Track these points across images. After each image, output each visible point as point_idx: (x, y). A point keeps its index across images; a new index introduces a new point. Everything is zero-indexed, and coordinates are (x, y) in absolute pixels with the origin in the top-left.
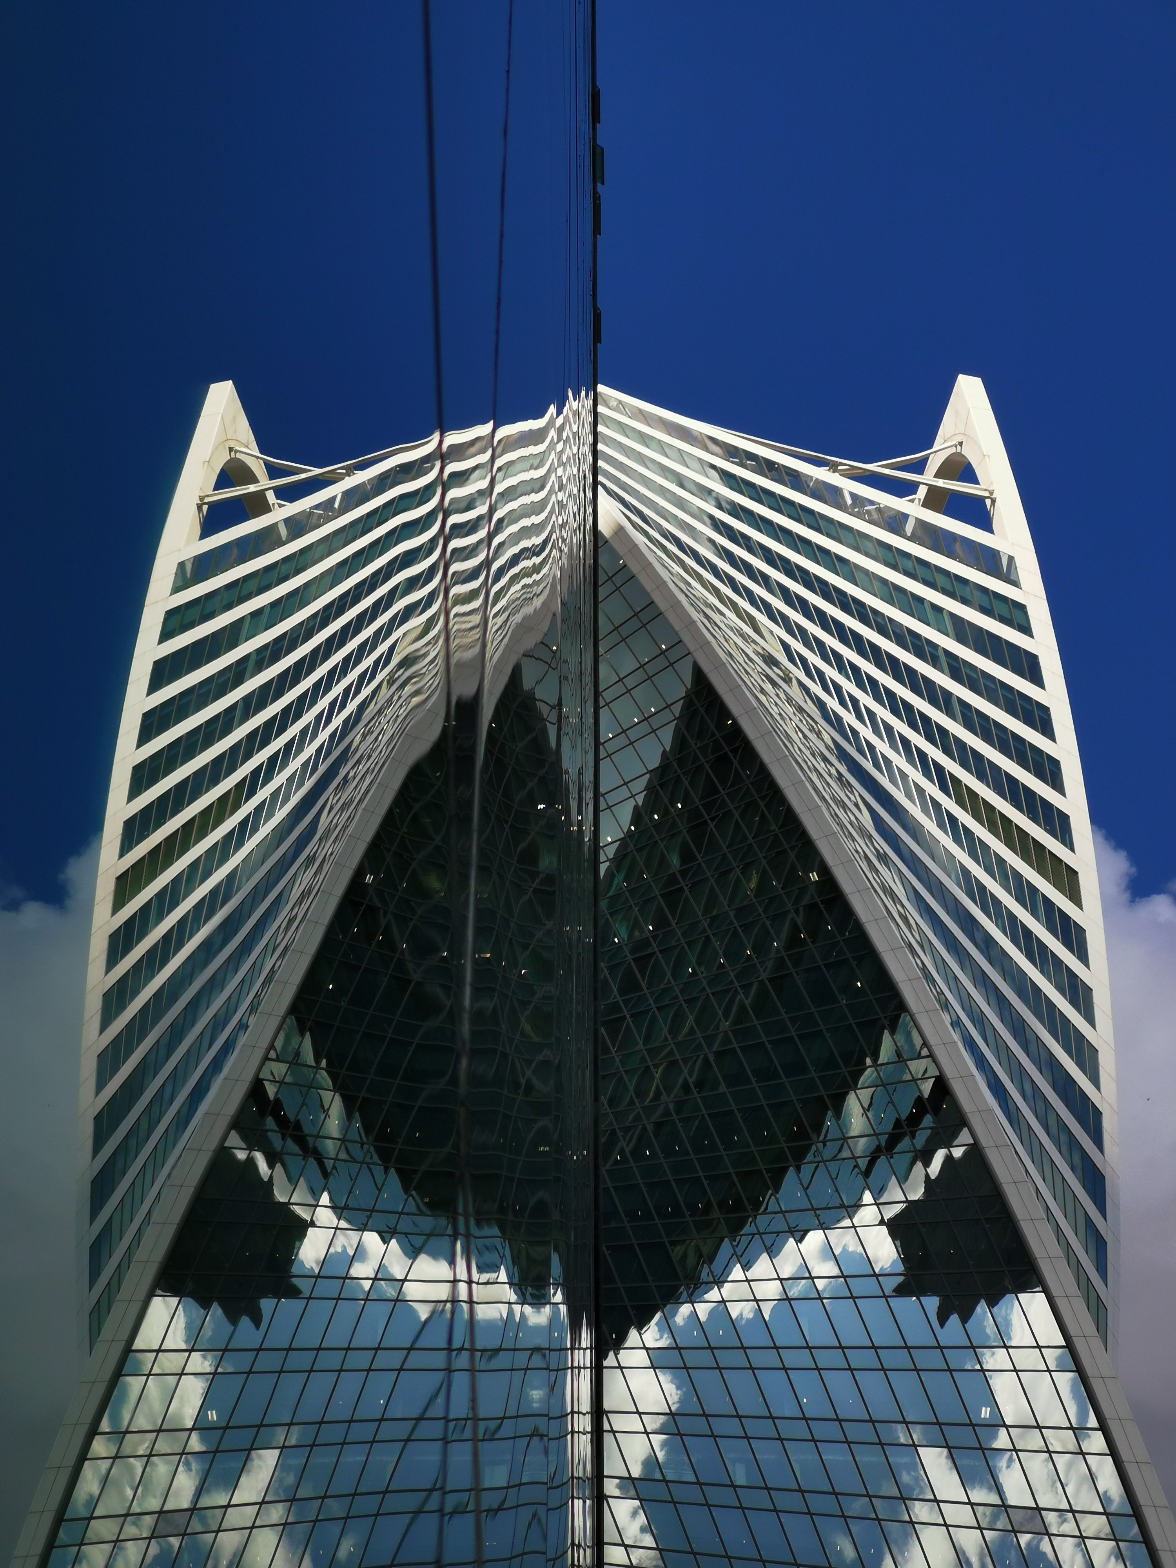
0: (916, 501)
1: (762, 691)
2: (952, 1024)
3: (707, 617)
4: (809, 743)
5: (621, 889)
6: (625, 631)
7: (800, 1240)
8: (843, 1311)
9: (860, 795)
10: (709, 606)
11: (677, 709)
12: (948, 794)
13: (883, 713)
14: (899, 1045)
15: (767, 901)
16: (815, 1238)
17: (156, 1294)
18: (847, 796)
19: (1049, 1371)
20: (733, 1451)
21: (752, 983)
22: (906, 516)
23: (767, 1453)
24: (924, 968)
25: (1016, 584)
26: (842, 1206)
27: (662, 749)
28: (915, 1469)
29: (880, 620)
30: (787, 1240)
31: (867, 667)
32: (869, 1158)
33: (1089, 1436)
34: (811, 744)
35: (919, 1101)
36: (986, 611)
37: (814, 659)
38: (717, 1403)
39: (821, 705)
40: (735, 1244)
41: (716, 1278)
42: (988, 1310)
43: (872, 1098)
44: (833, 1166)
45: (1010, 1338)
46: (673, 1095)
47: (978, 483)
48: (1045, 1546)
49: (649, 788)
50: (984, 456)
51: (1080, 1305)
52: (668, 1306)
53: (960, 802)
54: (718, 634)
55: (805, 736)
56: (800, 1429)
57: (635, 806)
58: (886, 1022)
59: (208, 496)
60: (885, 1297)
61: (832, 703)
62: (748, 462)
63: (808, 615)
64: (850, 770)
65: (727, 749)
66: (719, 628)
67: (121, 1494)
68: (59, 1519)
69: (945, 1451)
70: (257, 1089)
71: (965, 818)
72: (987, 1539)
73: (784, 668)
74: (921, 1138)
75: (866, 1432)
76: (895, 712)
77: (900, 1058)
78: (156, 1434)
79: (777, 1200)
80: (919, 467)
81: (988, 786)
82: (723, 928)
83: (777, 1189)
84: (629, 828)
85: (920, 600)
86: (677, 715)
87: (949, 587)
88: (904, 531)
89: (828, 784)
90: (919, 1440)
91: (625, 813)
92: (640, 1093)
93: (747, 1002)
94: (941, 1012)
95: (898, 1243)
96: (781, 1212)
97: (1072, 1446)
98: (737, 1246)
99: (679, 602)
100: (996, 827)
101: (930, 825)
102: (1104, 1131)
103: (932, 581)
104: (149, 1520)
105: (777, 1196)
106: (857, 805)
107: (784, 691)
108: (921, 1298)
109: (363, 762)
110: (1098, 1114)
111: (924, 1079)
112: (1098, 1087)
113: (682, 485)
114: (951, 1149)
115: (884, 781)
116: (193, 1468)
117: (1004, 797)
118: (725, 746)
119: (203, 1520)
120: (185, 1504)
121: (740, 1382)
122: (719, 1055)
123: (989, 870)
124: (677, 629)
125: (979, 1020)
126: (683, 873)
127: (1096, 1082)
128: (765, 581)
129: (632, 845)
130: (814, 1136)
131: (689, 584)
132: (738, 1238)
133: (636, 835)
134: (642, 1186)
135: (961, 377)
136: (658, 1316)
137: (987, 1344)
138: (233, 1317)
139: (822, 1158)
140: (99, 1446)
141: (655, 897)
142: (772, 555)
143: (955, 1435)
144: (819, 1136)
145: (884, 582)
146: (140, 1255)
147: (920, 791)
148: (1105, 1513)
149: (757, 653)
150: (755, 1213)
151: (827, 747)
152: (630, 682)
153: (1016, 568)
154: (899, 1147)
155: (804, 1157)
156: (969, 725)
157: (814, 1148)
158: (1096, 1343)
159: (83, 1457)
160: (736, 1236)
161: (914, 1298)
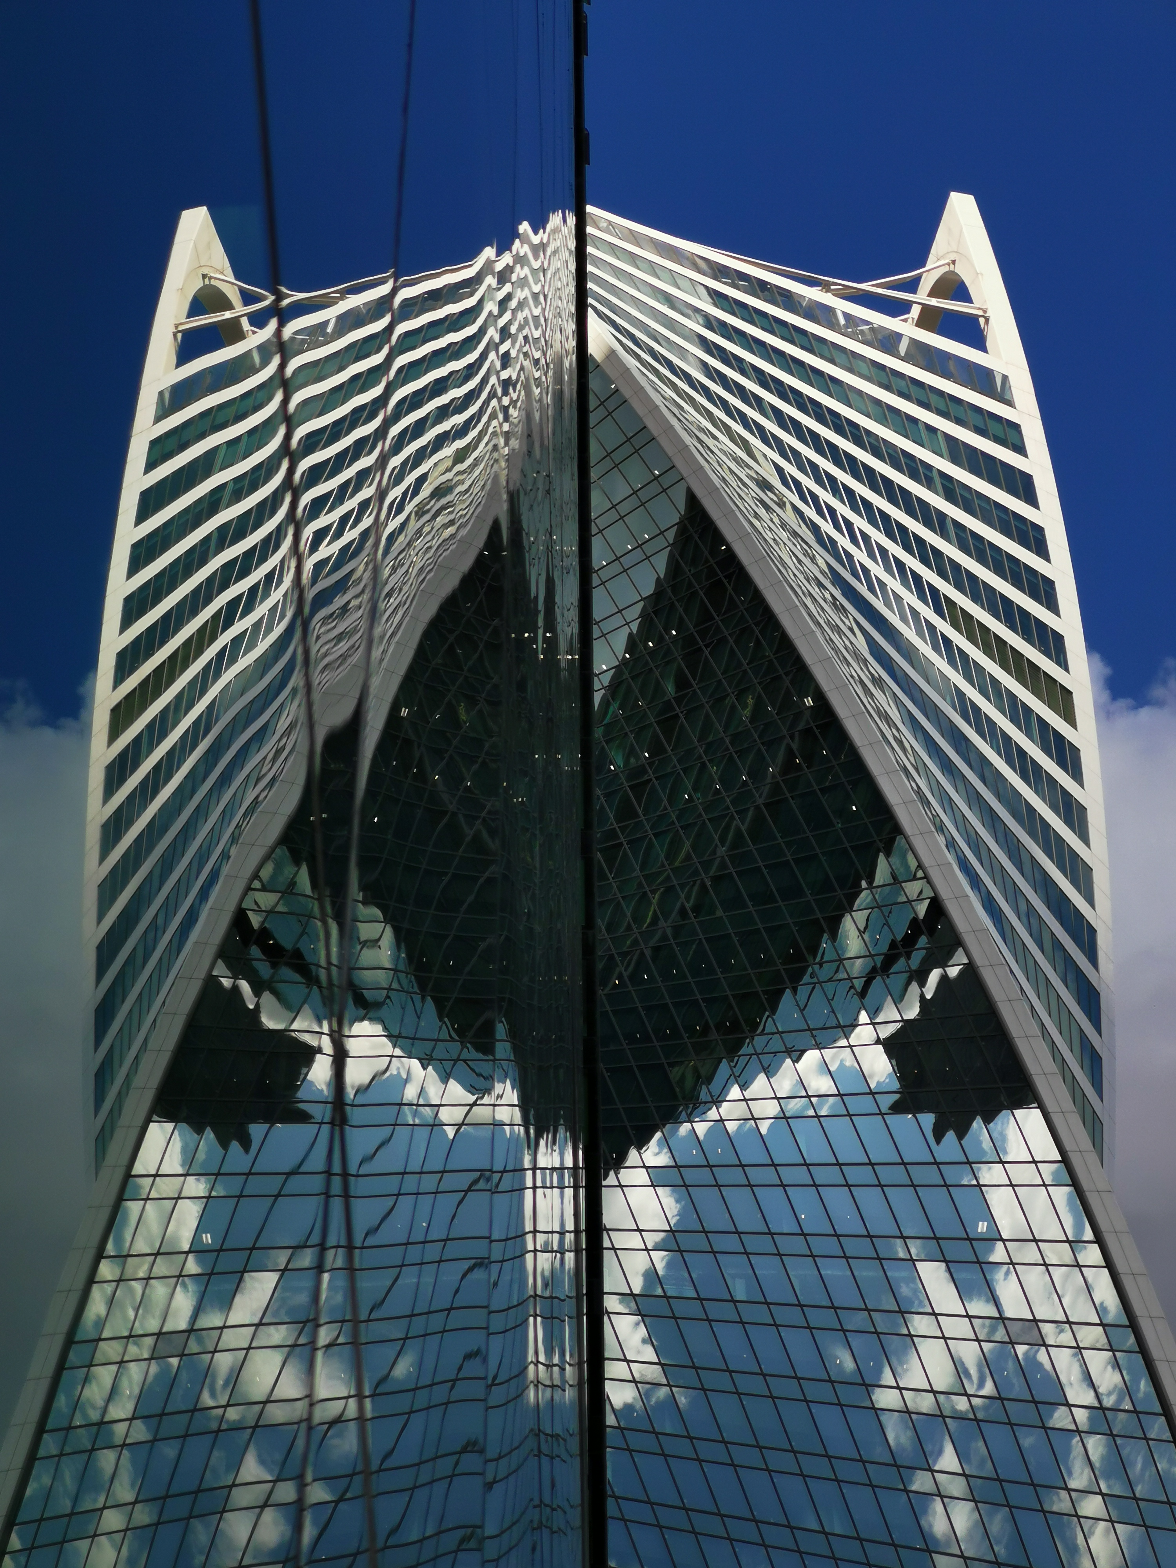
0: (910, 321)
1: (756, 516)
2: (947, 846)
3: (700, 441)
4: (803, 567)
5: (617, 716)
6: (617, 456)
7: (796, 1060)
8: (840, 1129)
9: (855, 619)
10: (702, 430)
11: (671, 535)
12: (943, 617)
13: (878, 536)
14: (894, 867)
15: (762, 726)
16: (811, 1057)
17: (153, 1119)
18: (842, 620)
19: (1045, 1185)
20: (734, 1267)
21: (748, 808)
22: (899, 336)
23: (767, 1268)
24: (919, 791)
25: (1010, 403)
26: (839, 1026)
27: (656, 576)
28: (914, 1281)
29: (873, 441)
30: (784, 1061)
31: (862, 490)
32: (865, 979)
33: (1085, 1248)
34: (805, 568)
35: (915, 921)
36: (981, 431)
37: (808, 483)
38: (716, 1219)
39: (815, 529)
40: (732, 1064)
41: (715, 1098)
42: (984, 1126)
43: (867, 920)
44: (829, 987)
45: (1006, 1153)
46: (670, 921)
47: (971, 302)
48: (1042, 1356)
49: (644, 615)
50: (978, 274)
51: (1075, 1120)
52: (668, 1126)
53: (955, 625)
54: (711, 458)
55: (799, 561)
56: (798, 1245)
57: (629, 633)
58: (881, 845)
59: (181, 324)
60: (881, 1114)
61: (827, 527)
62: (741, 283)
63: (801, 438)
64: (844, 594)
65: (721, 575)
66: (712, 452)
67: (125, 1317)
68: (70, 1341)
69: (944, 1264)
70: (240, 918)
71: (959, 640)
72: (985, 1350)
73: (777, 492)
74: (917, 958)
75: (863, 1247)
76: (890, 535)
77: (896, 881)
78: (153, 1257)
79: (774, 1020)
80: (912, 286)
81: (983, 607)
82: (719, 755)
83: (774, 1010)
84: (624, 656)
85: (914, 421)
86: (671, 542)
87: (942, 407)
88: (898, 351)
89: (823, 609)
90: (917, 1255)
91: (620, 641)
92: (638, 918)
93: (743, 828)
94: (936, 834)
95: (894, 1062)
96: (778, 1033)
97: (1068, 1259)
98: (735, 1067)
99: (672, 427)
100: (991, 649)
101: (925, 649)
102: (1099, 948)
103: (926, 401)
104: (149, 1341)
105: (774, 1017)
106: (851, 629)
107: (778, 515)
108: (917, 1115)
109: (395, 595)
110: (1093, 931)
111: (919, 899)
112: (1093, 906)
113: (673, 307)
114: (946, 969)
115: (878, 604)
116: (190, 1289)
117: (998, 618)
118: (719, 572)
119: (200, 1341)
120: (183, 1325)
121: (738, 1199)
122: (716, 880)
123: (983, 692)
124: (670, 454)
125: (975, 843)
126: (678, 700)
127: (1090, 900)
128: (758, 403)
129: (626, 672)
130: (810, 959)
131: (682, 408)
132: (736, 1058)
133: (631, 662)
134: (640, 1009)
135: (953, 195)
136: (658, 1135)
137: (984, 1160)
138: (224, 1143)
139: (818, 979)
140: (106, 1270)
141: (650, 725)
142: (765, 377)
143: (952, 1249)
144: (815, 958)
145: (878, 402)
146: (138, 1081)
147: (915, 613)
148: (1101, 1324)
149: (749, 477)
150: (752, 1034)
151: (822, 572)
152: (623, 508)
153: (1010, 387)
154: (895, 968)
155: (801, 979)
156: (963, 547)
157: (810, 970)
158: (1092, 1158)
159: (91, 1280)
160: (734, 1057)
161: (910, 1116)
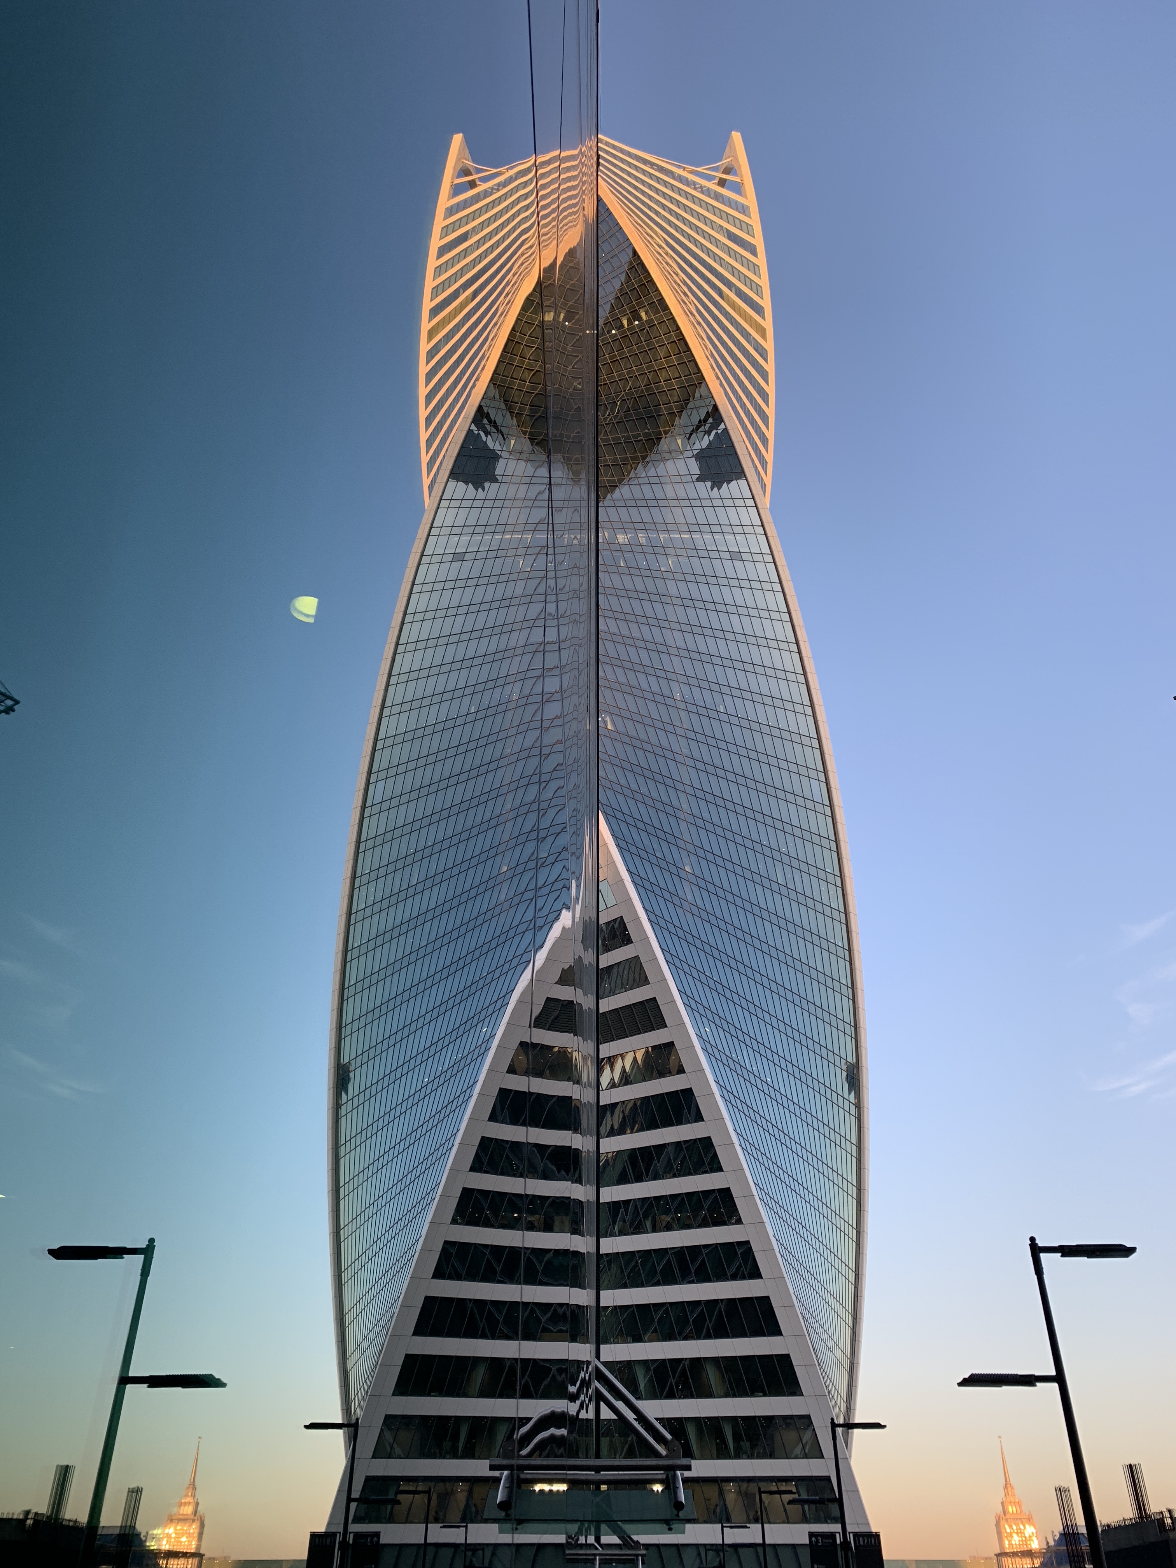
0: (714, 183)
2: (720, 385)
3: (638, 229)
6: (607, 236)
7: (665, 463)
9: (691, 299)
10: (639, 225)
11: (626, 266)
12: (722, 299)
13: (701, 268)
14: (701, 393)
16: (671, 462)
18: (686, 300)
22: (710, 189)
25: (750, 217)
27: (621, 281)
31: (695, 250)
32: (689, 433)
35: (707, 413)
36: (739, 228)
37: (678, 247)
39: (679, 265)
46: (623, 412)
47: (738, 177)
50: (741, 166)
53: (726, 302)
59: (454, 181)
61: (683, 264)
63: (674, 229)
64: (688, 290)
65: (645, 281)
71: (728, 308)
73: (666, 251)
77: (702, 398)
80: (716, 169)
81: (736, 295)
86: (627, 269)
87: (726, 218)
88: (710, 195)
91: (607, 306)
93: (650, 378)
94: (716, 381)
95: (698, 463)
96: (659, 453)
100: (738, 312)
103: (721, 216)
105: (658, 448)
106: (690, 303)
107: (665, 259)
108: (705, 482)
113: (629, 176)
115: (700, 294)
117: (741, 300)
131: (631, 216)
135: (733, 132)
149: (656, 244)
152: (609, 256)
153: (750, 211)
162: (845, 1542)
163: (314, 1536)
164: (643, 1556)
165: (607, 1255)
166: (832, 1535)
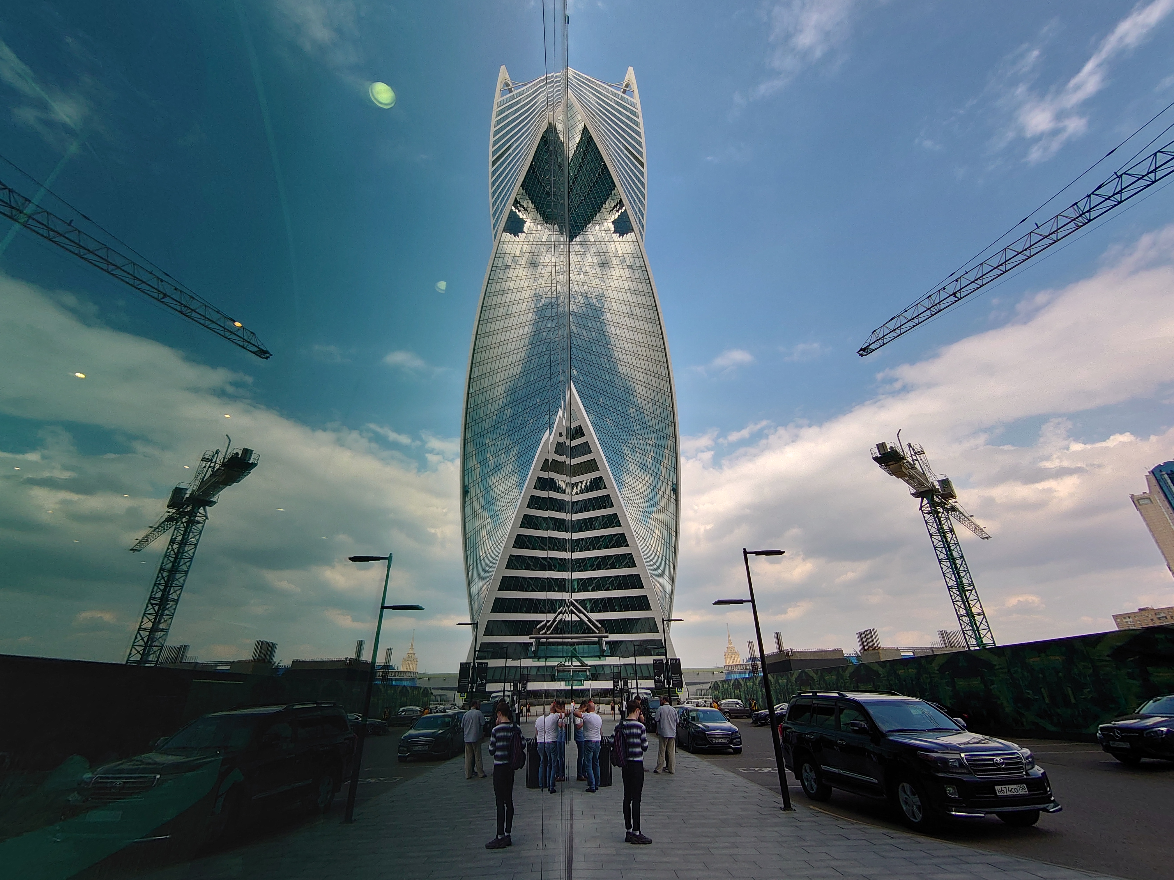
0: (621, 92)
2: (623, 189)
5: (572, 165)
13: (615, 134)
14: (615, 193)
15: (595, 167)
16: (601, 224)
17: (504, 232)
21: (593, 182)
26: (606, 219)
27: (579, 139)
29: (615, 116)
32: (610, 211)
35: (617, 202)
36: (631, 114)
39: (604, 131)
42: (626, 236)
43: (610, 201)
44: (604, 213)
47: (631, 89)
49: (577, 146)
50: (632, 83)
71: (626, 152)
80: (621, 85)
81: (629, 146)
82: (588, 172)
84: (574, 154)
85: (621, 112)
87: (625, 108)
88: (618, 97)
91: (573, 151)
93: (592, 185)
94: (621, 187)
95: (613, 225)
101: (621, 154)
103: (622, 107)
107: (598, 128)
108: (616, 234)
110: (644, 204)
111: (618, 198)
114: (622, 210)
122: (587, 194)
125: (627, 188)
126: (582, 162)
129: (574, 157)
135: (629, 67)
136: (578, 236)
141: (577, 166)
145: (615, 107)
146: (501, 226)
152: (574, 127)
153: (637, 106)
154: (614, 210)
157: (601, 210)
158: (641, 240)
162: (667, 662)
163: (461, 664)
164: (589, 669)
165: (575, 559)
166: (662, 660)
